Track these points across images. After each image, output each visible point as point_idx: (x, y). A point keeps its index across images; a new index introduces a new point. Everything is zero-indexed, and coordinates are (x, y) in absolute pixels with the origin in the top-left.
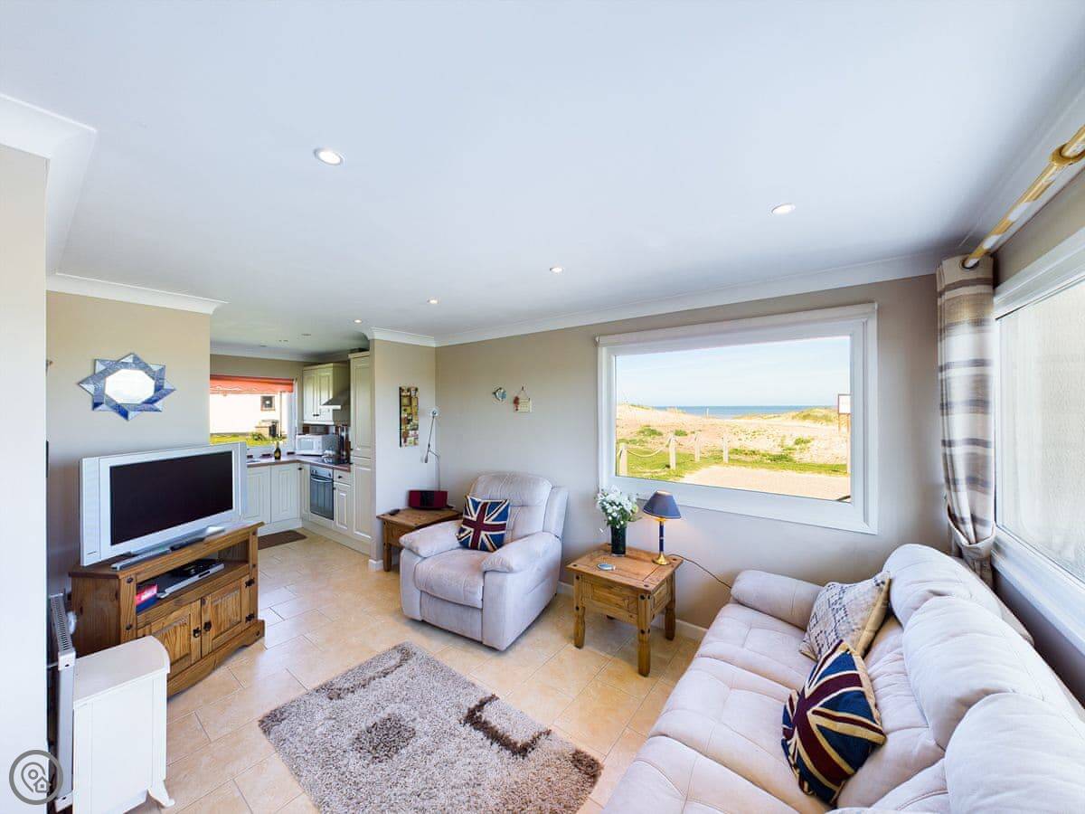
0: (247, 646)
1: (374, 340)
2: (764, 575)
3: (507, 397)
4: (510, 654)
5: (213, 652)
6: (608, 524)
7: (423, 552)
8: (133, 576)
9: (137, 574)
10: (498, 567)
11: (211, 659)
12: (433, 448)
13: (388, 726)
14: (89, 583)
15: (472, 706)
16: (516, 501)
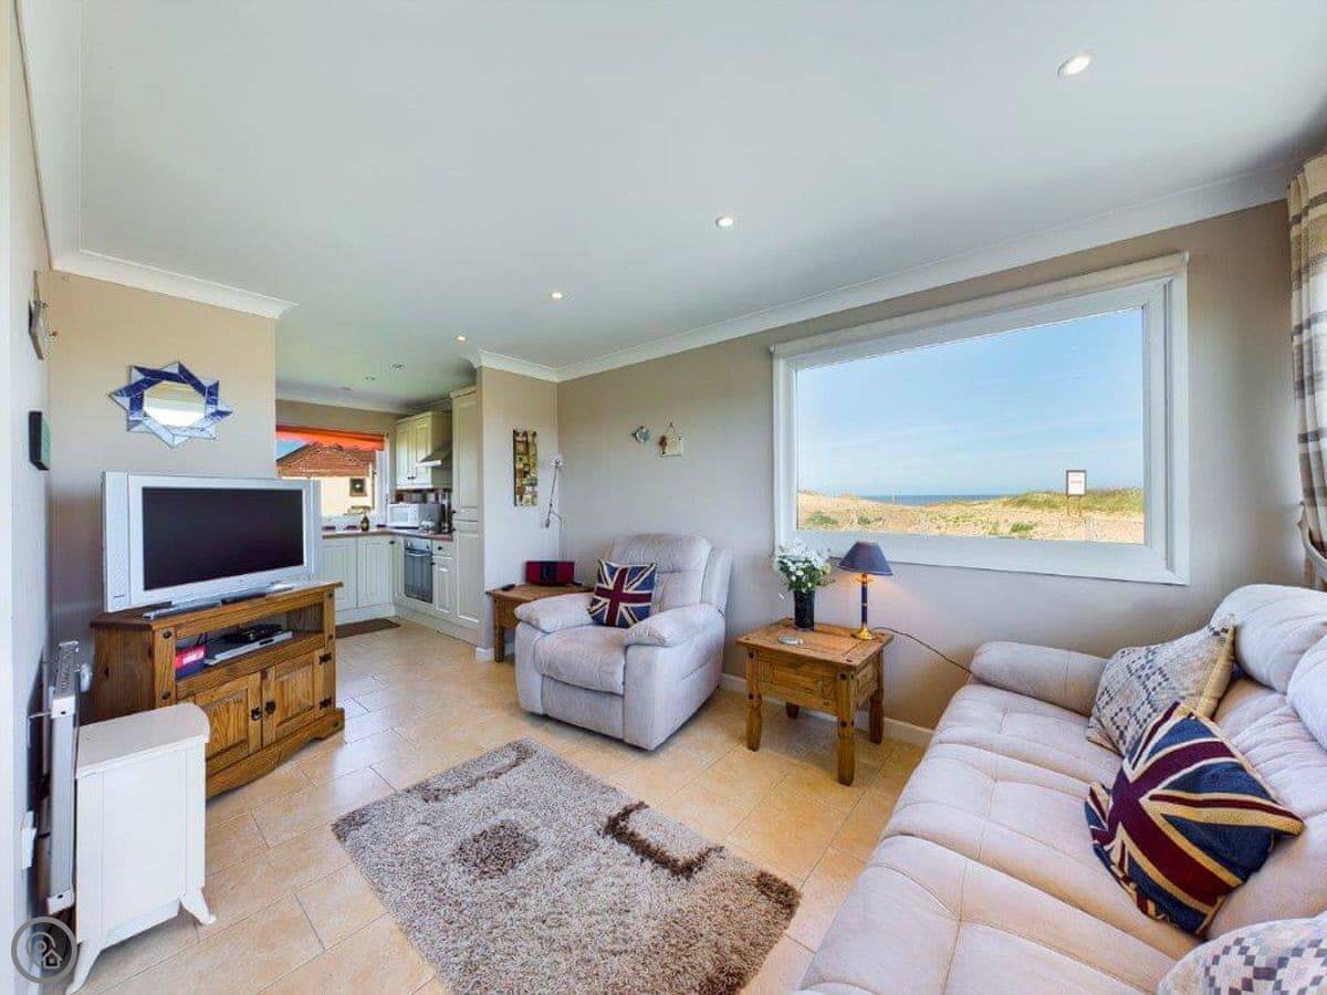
0: (321, 739)
1: (481, 367)
2: (1016, 647)
3: (652, 438)
4: (662, 755)
5: (278, 741)
6: (789, 589)
7: (545, 624)
8: (171, 630)
9: (177, 627)
10: (645, 639)
11: (275, 750)
12: (556, 509)
13: (501, 834)
14: (117, 637)
15: (614, 813)
16: (663, 564)
